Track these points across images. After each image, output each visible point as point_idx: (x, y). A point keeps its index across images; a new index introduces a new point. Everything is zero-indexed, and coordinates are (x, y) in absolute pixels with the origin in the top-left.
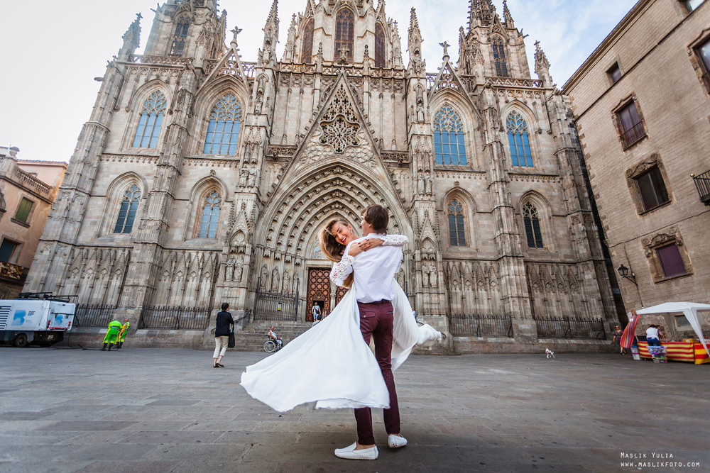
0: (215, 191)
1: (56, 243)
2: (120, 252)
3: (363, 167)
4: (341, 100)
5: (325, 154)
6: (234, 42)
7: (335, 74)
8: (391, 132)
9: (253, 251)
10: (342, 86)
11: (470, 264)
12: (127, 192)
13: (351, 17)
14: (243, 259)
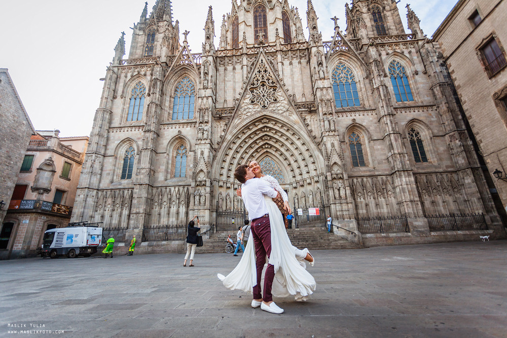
0: (182, 145)
1: (87, 189)
2: (126, 192)
3: (283, 116)
4: (262, 70)
5: (254, 110)
6: (185, 41)
7: (256, 52)
8: (300, 88)
9: (211, 184)
10: (262, 60)
11: (369, 179)
12: (126, 151)
13: (264, 11)
14: (205, 189)
